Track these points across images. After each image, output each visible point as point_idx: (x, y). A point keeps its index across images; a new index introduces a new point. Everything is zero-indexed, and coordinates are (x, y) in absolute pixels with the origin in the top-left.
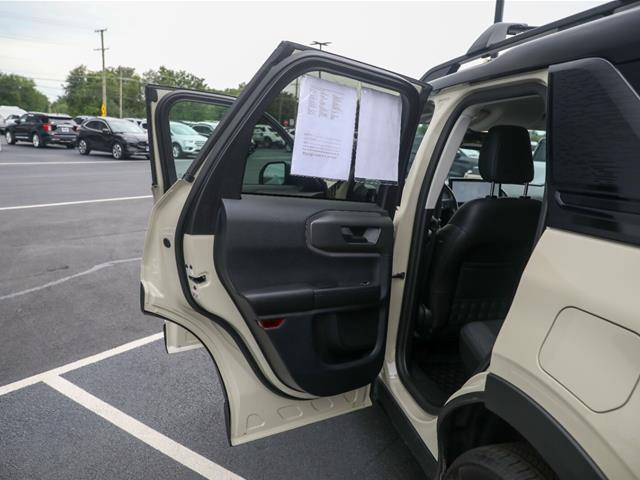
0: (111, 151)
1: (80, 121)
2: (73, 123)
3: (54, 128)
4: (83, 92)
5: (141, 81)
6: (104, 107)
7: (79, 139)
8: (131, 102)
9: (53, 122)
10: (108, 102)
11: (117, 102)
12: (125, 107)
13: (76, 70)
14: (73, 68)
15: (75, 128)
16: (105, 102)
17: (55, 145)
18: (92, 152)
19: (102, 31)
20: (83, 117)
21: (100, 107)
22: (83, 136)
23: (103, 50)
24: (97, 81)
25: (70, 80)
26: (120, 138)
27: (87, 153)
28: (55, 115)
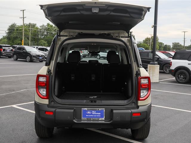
0: (26, 59)
1: (14, 47)
2: (11, 48)
3: (4, 50)
4: (14, 35)
5: (39, 30)
6: (23, 41)
7: (14, 54)
8: (34, 38)
9: (4, 48)
10: (25, 38)
11: (28, 38)
12: (32, 41)
13: (12, 26)
14: (10, 25)
15: (12, 50)
16: (23, 39)
17: (4, 57)
18: (19, 59)
19: (23, 10)
20: (15, 46)
21: (21, 41)
22: (15, 53)
23: (23, 18)
24: (20, 30)
25: (9, 29)
26: (29, 54)
27: (16, 60)
28: (4, 45)
